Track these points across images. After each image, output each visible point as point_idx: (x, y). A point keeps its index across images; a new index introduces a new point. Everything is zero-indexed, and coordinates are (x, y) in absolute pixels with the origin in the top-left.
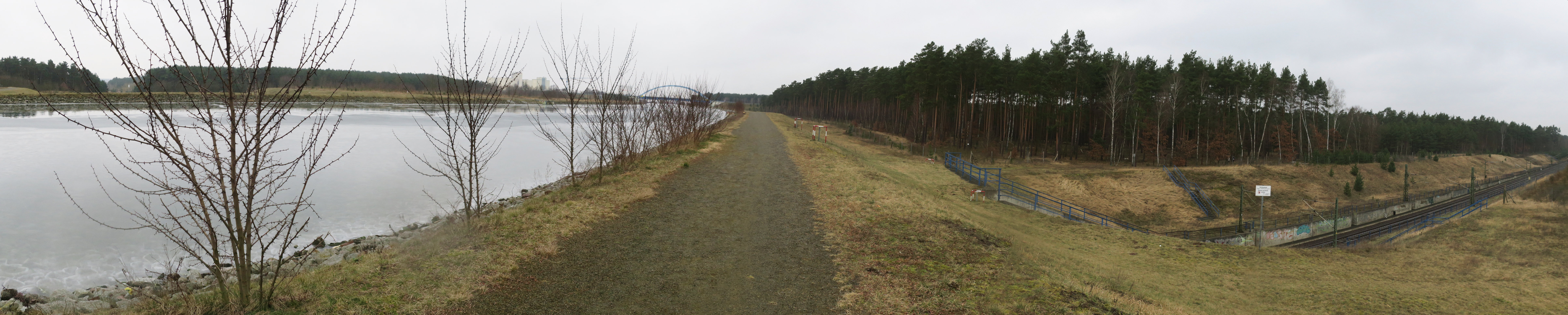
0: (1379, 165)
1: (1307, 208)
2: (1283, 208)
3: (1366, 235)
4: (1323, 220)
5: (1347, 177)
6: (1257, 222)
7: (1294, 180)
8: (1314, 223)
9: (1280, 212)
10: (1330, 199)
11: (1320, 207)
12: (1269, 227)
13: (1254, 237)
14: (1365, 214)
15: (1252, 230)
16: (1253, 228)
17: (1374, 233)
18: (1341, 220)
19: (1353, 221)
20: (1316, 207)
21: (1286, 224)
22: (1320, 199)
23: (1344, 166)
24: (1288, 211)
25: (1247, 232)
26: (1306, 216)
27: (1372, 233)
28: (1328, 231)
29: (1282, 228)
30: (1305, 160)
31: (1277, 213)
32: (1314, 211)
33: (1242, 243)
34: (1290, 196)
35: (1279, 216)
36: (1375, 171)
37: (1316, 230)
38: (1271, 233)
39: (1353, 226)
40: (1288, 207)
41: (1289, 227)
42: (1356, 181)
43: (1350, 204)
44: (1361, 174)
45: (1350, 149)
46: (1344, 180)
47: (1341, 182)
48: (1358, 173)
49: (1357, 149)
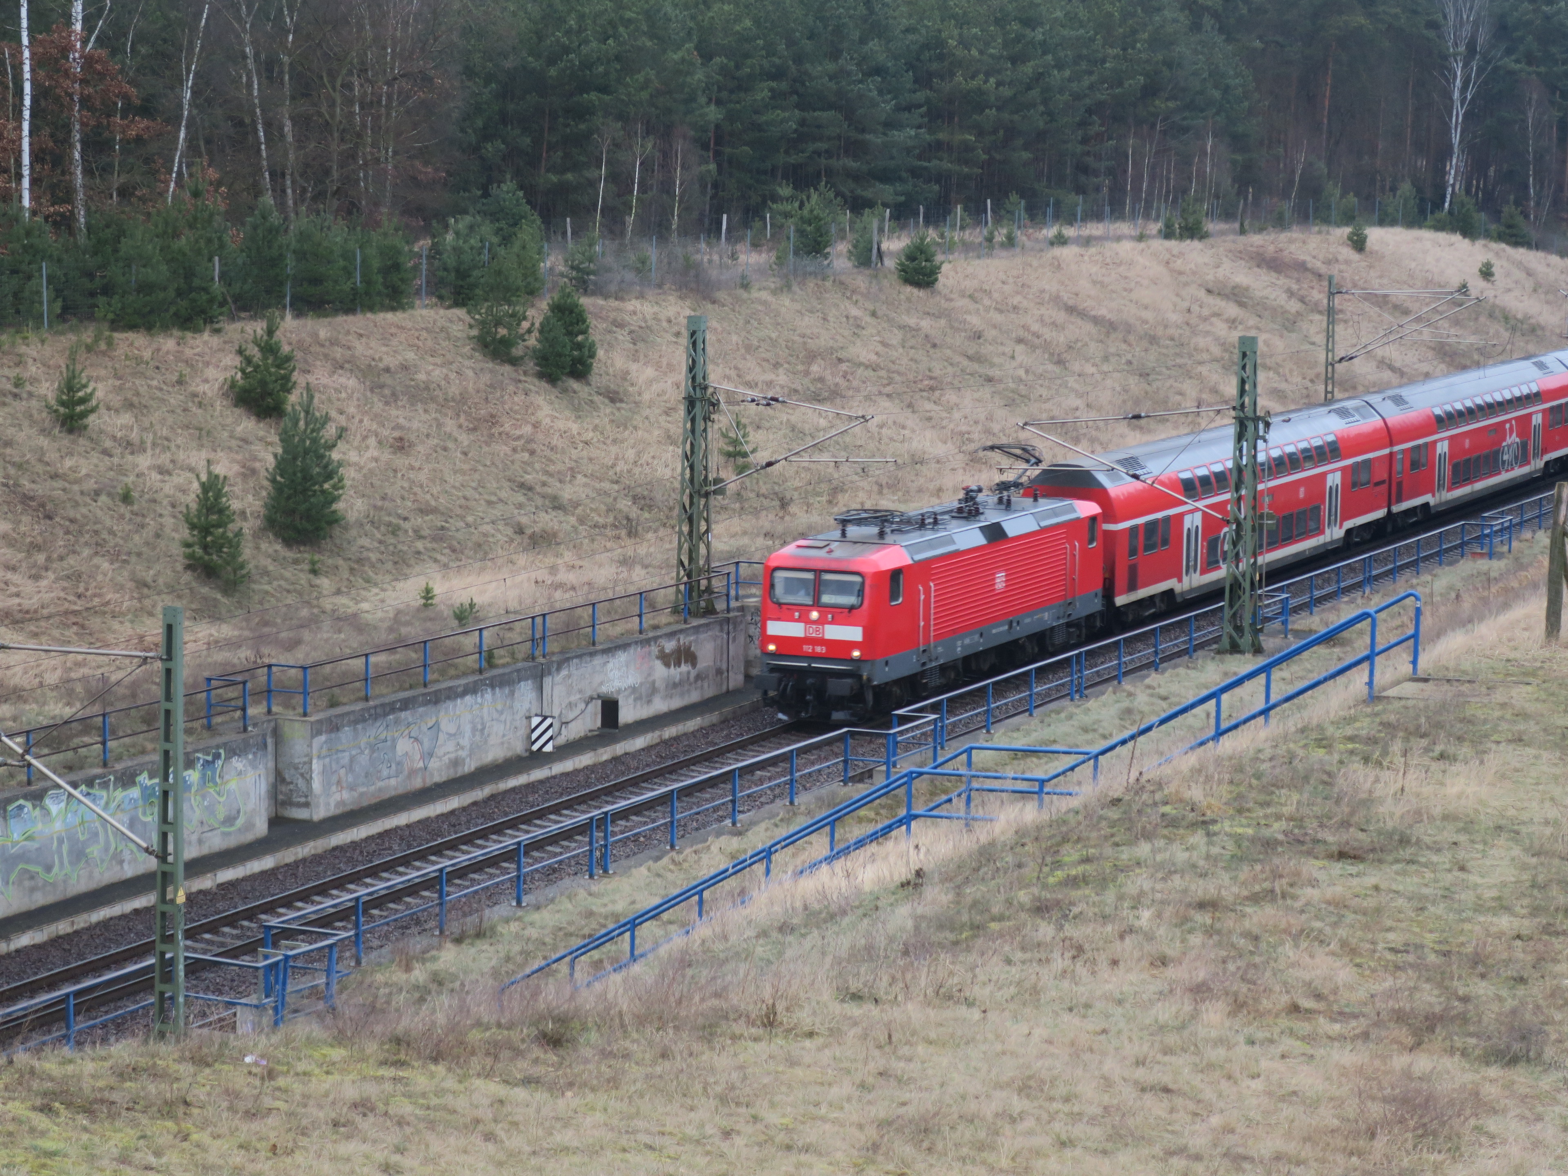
0: (457, 321)
4: (38, 796)
5: (204, 436)
10: (76, 620)
19: (282, 791)
28: (80, 882)
36: (430, 371)
39: (282, 828)
42: (282, 465)
43: (243, 655)
44: (320, 406)
45: (217, 203)
46: (181, 456)
47: (155, 476)
48: (293, 398)
49: (268, 199)
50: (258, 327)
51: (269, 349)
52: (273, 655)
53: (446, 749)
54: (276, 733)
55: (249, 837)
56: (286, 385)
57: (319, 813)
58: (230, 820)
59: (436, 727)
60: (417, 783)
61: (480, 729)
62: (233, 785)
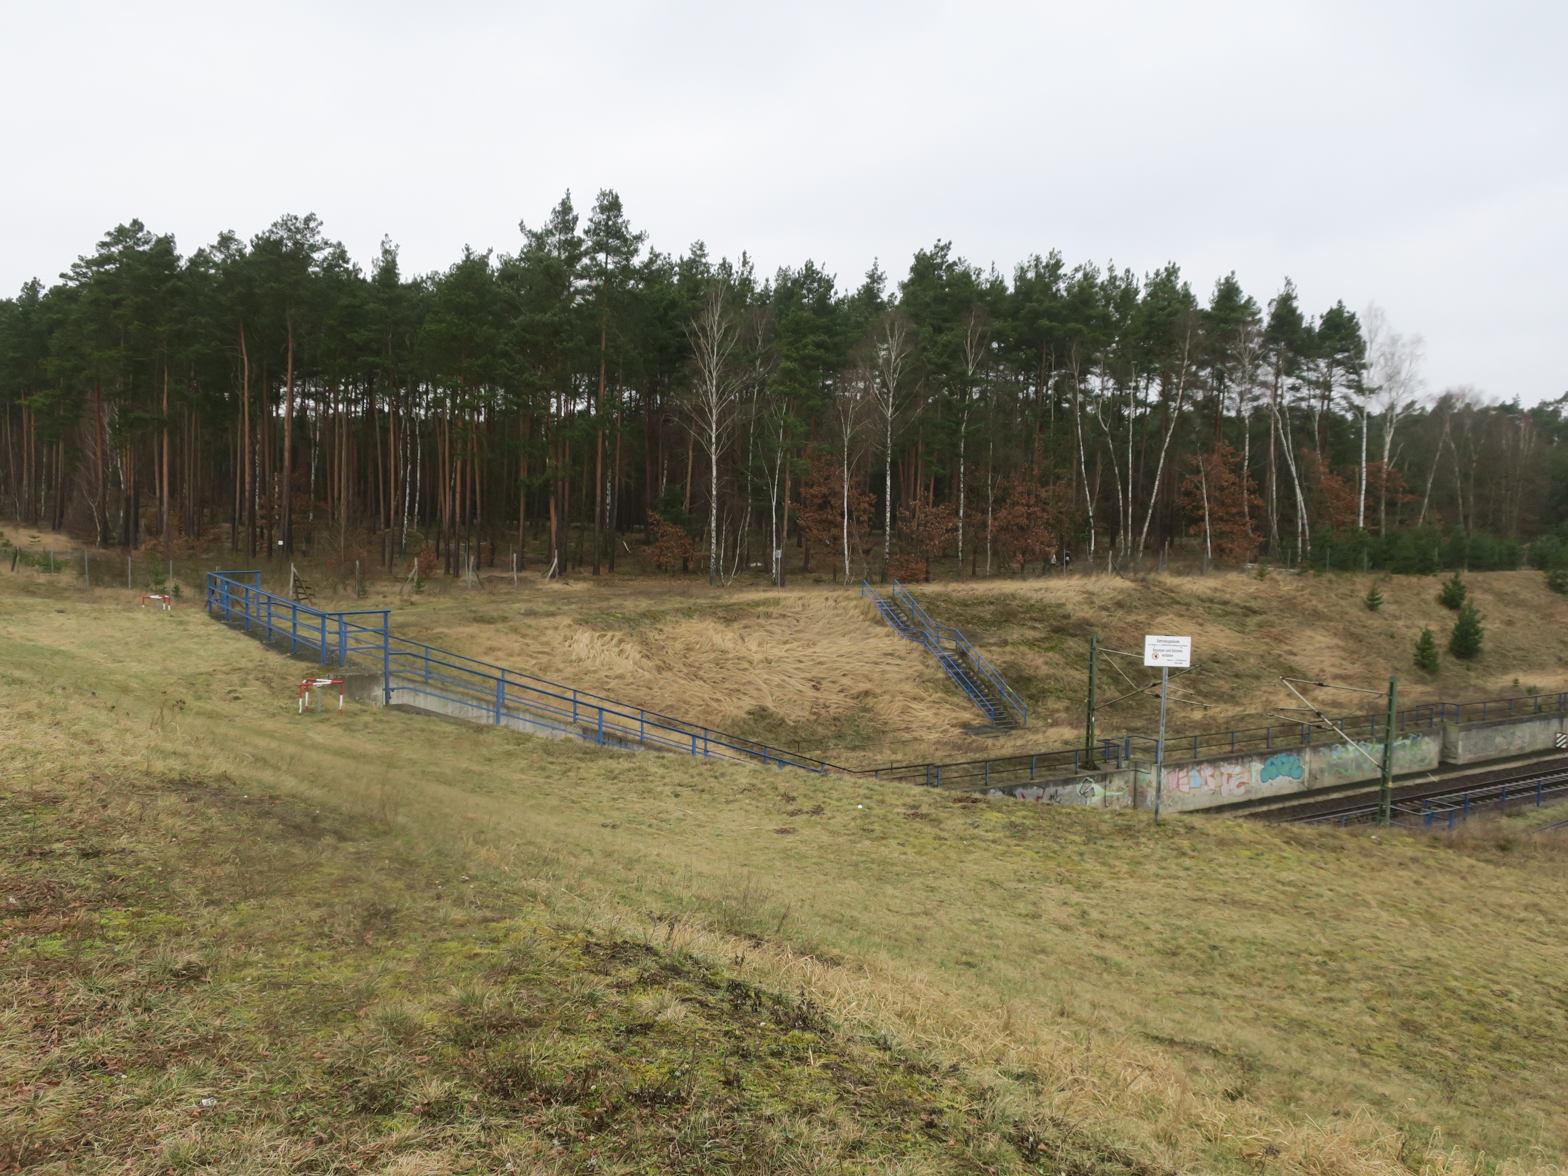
0: (1539, 576)
1: (1292, 705)
2: (1217, 701)
3: (1490, 797)
4: (1344, 743)
5: (1425, 615)
6: (1138, 741)
7: (1252, 621)
8: (1315, 749)
9: (1210, 713)
10: (1368, 680)
11: (1335, 704)
12: (1177, 755)
13: (1131, 784)
14: (1487, 732)
15: (1124, 764)
16: (1127, 758)
17: (1519, 791)
18: (1404, 746)
19: (1445, 752)
20: (1323, 703)
21: (1228, 748)
22: (1336, 677)
23: (1414, 580)
24: (1232, 711)
25: (1109, 768)
26: (1288, 728)
27: (1512, 793)
28: (1359, 777)
29: (1213, 761)
30: (1287, 559)
31: (1198, 715)
32: (1318, 714)
33: (1095, 800)
34: (1240, 666)
35: (1205, 726)
36: (1526, 595)
37: (1322, 771)
38: (1182, 774)
39: (1444, 766)
40: (1232, 699)
41: (1237, 758)
42: (1458, 628)
43: (1435, 699)
44: (1475, 606)
45: (1438, 527)
46: (1416, 622)
47: (1405, 629)
48: (1465, 603)
49: (1461, 526)
50: (1451, 575)
51: (1456, 583)
52: (1447, 700)
53: (1518, 742)
54: (1444, 729)
55: (1430, 768)
56: (1462, 597)
57: (1460, 762)
58: (1422, 760)
59: (1513, 734)
60: (1504, 754)
61: (1533, 736)
62: (1424, 747)
